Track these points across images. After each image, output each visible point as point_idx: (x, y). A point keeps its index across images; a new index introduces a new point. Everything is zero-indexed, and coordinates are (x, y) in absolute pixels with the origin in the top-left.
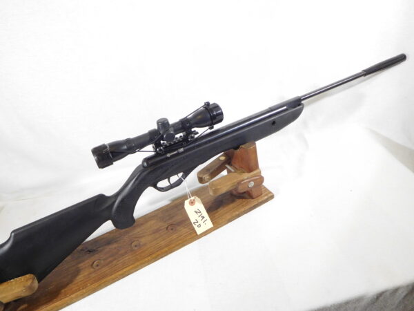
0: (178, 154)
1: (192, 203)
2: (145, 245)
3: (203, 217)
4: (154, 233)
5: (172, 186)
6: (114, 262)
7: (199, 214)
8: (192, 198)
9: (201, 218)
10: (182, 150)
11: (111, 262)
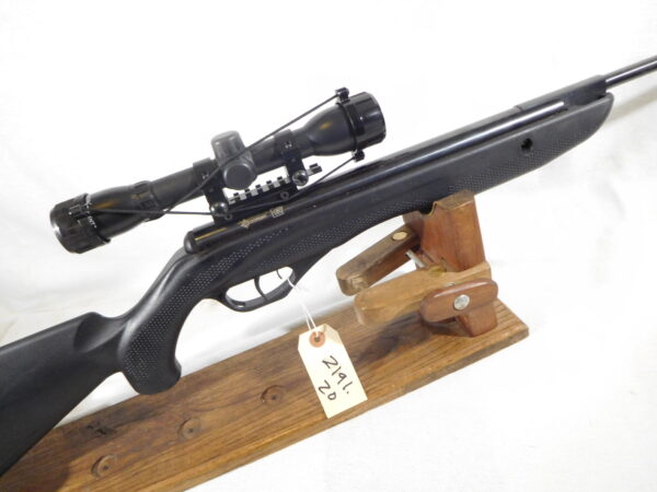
0: (270, 222)
1: (317, 340)
2: (209, 429)
3: (343, 377)
4: (234, 403)
5: (266, 300)
6: (137, 465)
7: (334, 368)
8: (318, 329)
9: (337, 376)
10: (279, 211)
11: (131, 464)
